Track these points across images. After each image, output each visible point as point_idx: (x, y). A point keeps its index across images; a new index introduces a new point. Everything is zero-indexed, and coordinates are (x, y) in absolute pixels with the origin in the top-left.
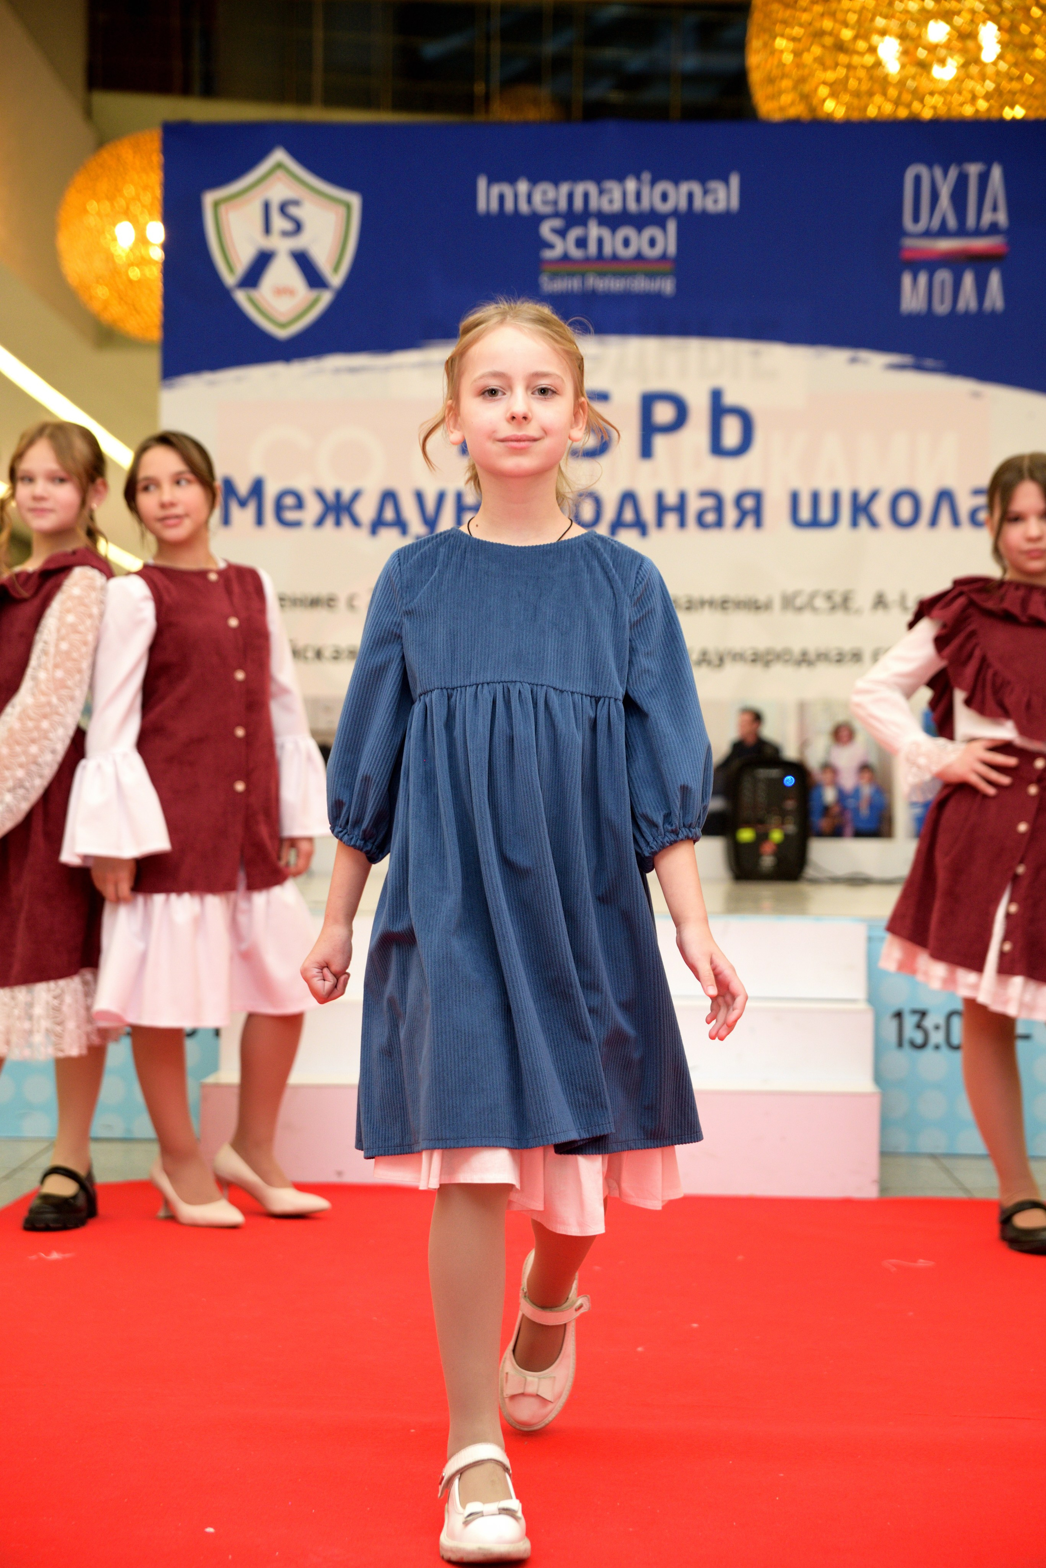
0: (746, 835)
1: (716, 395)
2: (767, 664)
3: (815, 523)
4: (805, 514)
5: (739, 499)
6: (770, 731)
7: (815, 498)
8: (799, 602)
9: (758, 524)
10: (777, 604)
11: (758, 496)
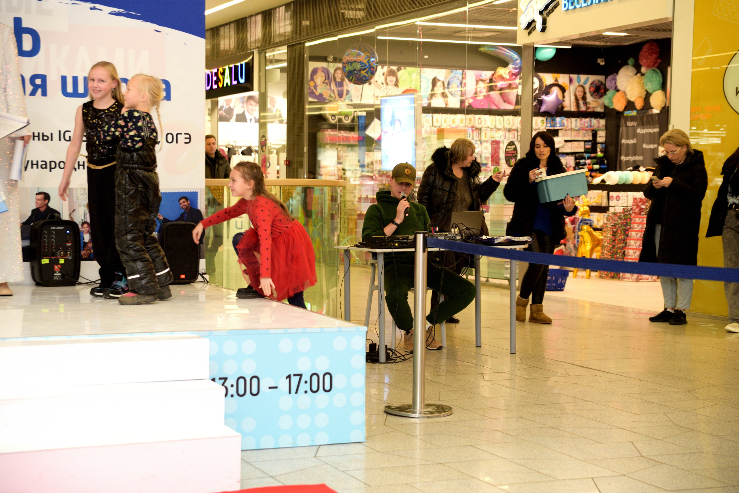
0: (45, 261)
1: (18, 21)
2: (51, 168)
3: (75, 94)
4: (70, 89)
5: (33, 78)
6: (53, 204)
7: (75, 80)
8: (67, 135)
9: (44, 94)
10: (56, 136)
11: (43, 78)
